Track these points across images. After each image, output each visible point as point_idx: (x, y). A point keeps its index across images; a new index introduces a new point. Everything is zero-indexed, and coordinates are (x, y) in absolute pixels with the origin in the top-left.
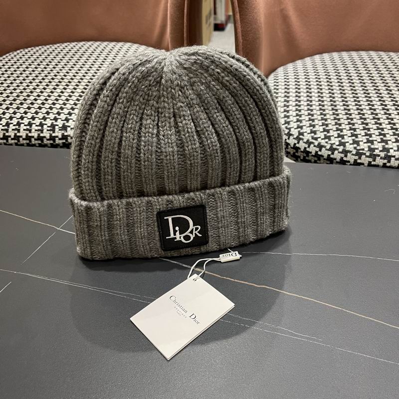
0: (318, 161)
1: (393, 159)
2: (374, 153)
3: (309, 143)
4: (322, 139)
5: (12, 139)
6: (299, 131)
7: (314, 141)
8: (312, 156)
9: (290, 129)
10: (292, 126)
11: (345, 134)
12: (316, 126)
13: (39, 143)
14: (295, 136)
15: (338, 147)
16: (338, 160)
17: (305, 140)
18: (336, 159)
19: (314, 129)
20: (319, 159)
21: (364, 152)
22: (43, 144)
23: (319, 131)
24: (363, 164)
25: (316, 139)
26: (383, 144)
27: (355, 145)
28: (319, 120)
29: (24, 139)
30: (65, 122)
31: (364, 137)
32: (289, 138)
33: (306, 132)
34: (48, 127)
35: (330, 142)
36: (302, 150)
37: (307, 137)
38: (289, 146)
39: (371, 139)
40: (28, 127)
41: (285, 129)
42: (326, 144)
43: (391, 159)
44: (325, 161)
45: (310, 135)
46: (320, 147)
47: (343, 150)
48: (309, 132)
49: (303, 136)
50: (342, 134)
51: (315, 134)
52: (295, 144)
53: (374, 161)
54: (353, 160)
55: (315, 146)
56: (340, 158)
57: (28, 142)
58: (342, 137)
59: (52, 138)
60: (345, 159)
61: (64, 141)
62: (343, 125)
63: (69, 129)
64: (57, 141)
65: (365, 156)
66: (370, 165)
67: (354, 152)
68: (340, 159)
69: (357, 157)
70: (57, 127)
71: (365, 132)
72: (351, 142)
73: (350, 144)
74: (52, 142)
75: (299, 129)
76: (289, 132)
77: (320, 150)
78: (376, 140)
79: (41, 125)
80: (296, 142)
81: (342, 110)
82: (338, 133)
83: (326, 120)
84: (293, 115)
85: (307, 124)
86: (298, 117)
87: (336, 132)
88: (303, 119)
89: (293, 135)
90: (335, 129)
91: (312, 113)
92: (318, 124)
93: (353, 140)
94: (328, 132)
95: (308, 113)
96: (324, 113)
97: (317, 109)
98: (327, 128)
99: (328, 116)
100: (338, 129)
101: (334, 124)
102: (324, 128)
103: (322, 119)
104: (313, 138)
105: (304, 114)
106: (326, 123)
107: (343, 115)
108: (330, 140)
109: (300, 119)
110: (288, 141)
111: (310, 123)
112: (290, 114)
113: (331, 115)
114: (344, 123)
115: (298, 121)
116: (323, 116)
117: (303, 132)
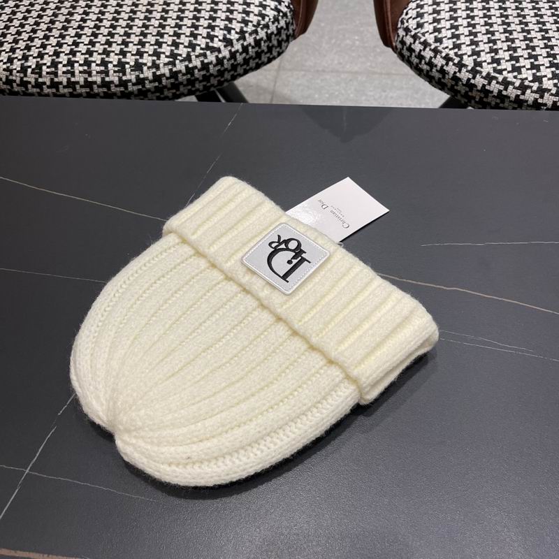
0: (501, 105)
3: (489, 78)
4: (509, 72)
5: (64, 87)
6: (475, 60)
7: (497, 75)
8: (494, 96)
9: (461, 56)
10: (464, 52)
11: (541, 63)
12: (500, 51)
13: (104, 92)
14: (469, 68)
15: (531, 84)
16: (530, 102)
17: (484, 74)
18: (527, 101)
19: (497, 57)
20: (503, 102)
22: (109, 92)
23: (504, 59)
25: (500, 72)
27: (556, 81)
28: (503, 42)
29: (81, 87)
30: (138, 57)
32: (460, 71)
33: (485, 61)
34: (114, 66)
35: (519, 77)
36: (479, 88)
37: (487, 69)
38: (460, 83)
40: (86, 68)
41: (455, 57)
42: (514, 80)
44: (511, 104)
45: (491, 66)
46: (506, 83)
47: (538, 88)
48: (489, 60)
49: (482, 67)
50: (536, 63)
51: (499, 64)
52: (469, 79)
54: (551, 103)
55: (498, 83)
56: (533, 99)
57: (88, 90)
58: (537, 68)
59: (123, 83)
60: (540, 101)
61: (140, 87)
62: (537, 49)
63: (145, 68)
64: (130, 88)
67: (554, 91)
68: (533, 102)
69: (557, 99)
70: (127, 66)
72: (550, 76)
73: (549, 79)
74: (122, 89)
75: (475, 57)
76: (459, 62)
77: (506, 89)
79: (104, 63)
80: (470, 76)
81: (534, 24)
82: (531, 63)
83: (513, 41)
84: (465, 34)
85: (486, 47)
86: (472, 37)
87: (528, 60)
88: (480, 39)
89: (465, 66)
90: (526, 56)
91: (491, 29)
92: (502, 49)
93: (552, 72)
94: (518, 61)
95: (487, 29)
96: (509, 29)
97: (498, 23)
98: (515, 55)
99: (515, 35)
100: (530, 56)
101: (525, 47)
102: (510, 55)
103: (508, 40)
104: (495, 70)
105: (480, 32)
106: (513, 45)
107: (536, 32)
108: (520, 73)
109: (476, 39)
110: (458, 75)
111: (490, 47)
112: (461, 33)
113: (519, 32)
114: (538, 46)
115: (473, 43)
116: (507, 35)
117: (481, 62)
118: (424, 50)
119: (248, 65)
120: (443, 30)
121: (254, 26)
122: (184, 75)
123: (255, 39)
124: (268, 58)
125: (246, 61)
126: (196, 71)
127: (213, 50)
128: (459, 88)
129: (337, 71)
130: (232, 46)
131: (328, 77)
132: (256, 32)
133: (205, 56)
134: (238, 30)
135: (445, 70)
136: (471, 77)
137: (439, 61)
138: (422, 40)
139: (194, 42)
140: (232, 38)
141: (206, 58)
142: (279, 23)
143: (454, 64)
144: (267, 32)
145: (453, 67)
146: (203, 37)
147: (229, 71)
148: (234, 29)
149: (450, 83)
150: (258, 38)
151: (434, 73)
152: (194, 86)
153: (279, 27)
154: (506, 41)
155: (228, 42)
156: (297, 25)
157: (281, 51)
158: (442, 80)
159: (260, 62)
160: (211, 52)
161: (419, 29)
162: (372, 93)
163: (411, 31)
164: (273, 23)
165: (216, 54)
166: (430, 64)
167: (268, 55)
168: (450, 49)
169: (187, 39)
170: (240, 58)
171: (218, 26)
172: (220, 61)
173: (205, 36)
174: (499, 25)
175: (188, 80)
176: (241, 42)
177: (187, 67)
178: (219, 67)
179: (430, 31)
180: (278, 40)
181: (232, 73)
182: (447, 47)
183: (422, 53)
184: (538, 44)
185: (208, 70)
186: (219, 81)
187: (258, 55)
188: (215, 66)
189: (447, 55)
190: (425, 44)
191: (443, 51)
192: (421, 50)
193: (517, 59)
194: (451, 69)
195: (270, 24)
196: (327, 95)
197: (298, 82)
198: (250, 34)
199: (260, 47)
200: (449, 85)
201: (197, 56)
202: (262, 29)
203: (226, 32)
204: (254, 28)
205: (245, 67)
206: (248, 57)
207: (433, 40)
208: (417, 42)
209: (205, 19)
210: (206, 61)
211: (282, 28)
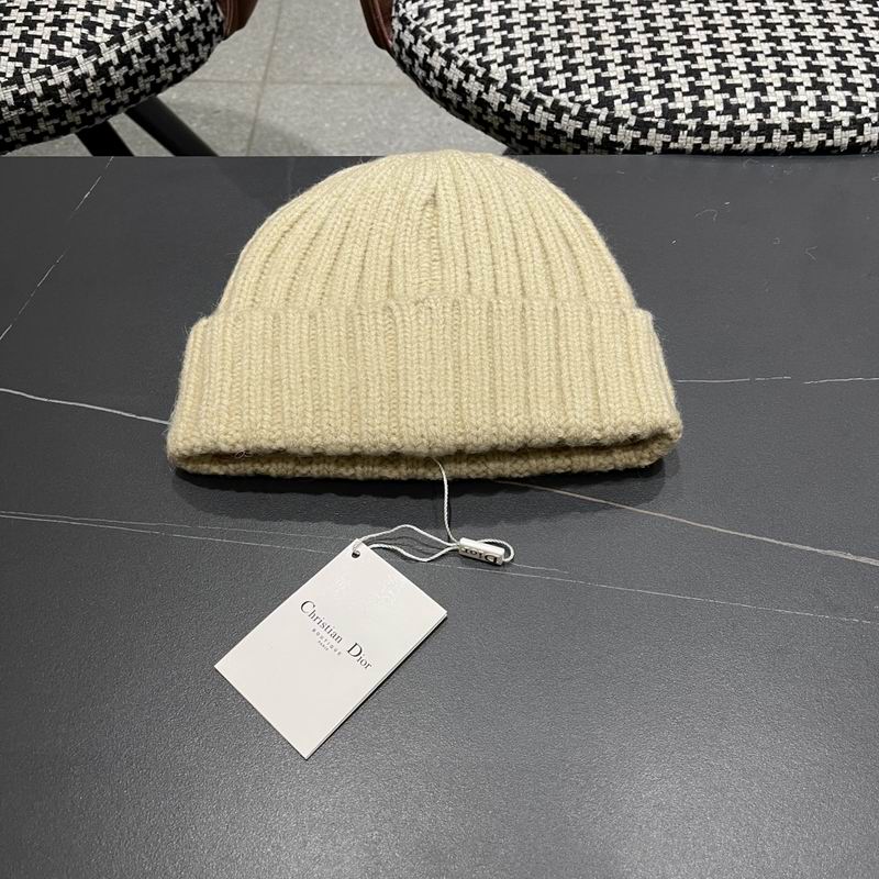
0: (555, 146)
1: (714, 134)
2: (676, 122)
3: (532, 101)
4: (561, 91)
6: (508, 71)
7: (543, 97)
8: (542, 132)
9: (487, 65)
10: (491, 58)
11: (612, 75)
12: (548, 56)
14: (501, 85)
15: (597, 111)
16: (598, 141)
17: (524, 95)
18: (593, 139)
19: (543, 65)
20: (557, 141)
21: (653, 120)
23: (554, 68)
24: (651, 149)
25: (548, 91)
26: (695, 98)
27: (635, 105)
28: (553, 39)
31: (653, 83)
32: (487, 90)
33: (525, 73)
35: (578, 99)
36: (519, 118)
37: (528, 86)
38: (490, 110)
39: (668, 86)
41: (477, 67)
42: (570, 105)
43: (710, 135)
44: (570, 144)
45: (534, 81)
46: (557, 110)
47: (608, 117)
48: (531, 72)
49: (520, 84)
50: (604, 75)
51: (546, 78)
52: (502, 104)
53: (675, 140)
54: (630, 141)
55: (545, 109)
56: (601, 135)
58: (606, 83)
60: (612, 138)
62: (607, 50)
65: (654, 130)
66: (666, 149)
67: (632, 122)
68: (602, 140)
69: (638, 134)
71: (656, 69)
72: (625, 96)
73: (624, 102)
75: (509, 66)
76: (485, 75)
77: (559, 119)
78: (679, 89)
81: (605, 7)
82: (596, 74)
83: (569, 38)
84: (495, 27)
85: (526, 49)
86: (505, 33)
87: (591, 71)
88: (517, 36)
89: (495, 82)
90: (589, 63)
91: (536, 18)
92: (550, 51)
93: (629, 89)
94: (575, 73)
95: (529, 19)
96: (564, 17)
97: (548, 7)
98: (573, 61)
99: (574, 27)
100: (596, 64)
101: (588, 48)
102: (564, 62)
103: (561, 35)
104: (540, 88)
105: (519, 24)
106: (570, 45)
107: (607, 21)
108: (579, 92)
109: (511, 36)
110: (484, 96)
111: (533, 49)
112: (488, 25)
113: (579, 23)
114: (609, 46)
115: (506, 42)
116: (561, 27)
117: (519, 75)
118: (431, 54)
119: (136, 87)
120: (459, 20)
121: (138, 18)
122: (11, 108)
123: (142, 40)
124: (174, 73)
125: (130, 81)
126: (35, 101)
127: (63, 62)
128: (488, 118)
129: (361, 83)
130: (99, 55)
131: (346, 93)
132: (143, 29)
133: (49, 74)
134: (109, 27)
135: (464, 89)
136: (504, 101)
137: (455, 74)
138: (427, 38)
139: (28, 50)
140: (98, 40)
141: (52, 78)
142: (186, 12)
143: (477, 79)
144: (163, 29)
145: (476, 83)
146: (44, 42)
147: (100, 99)
148: (101, 25)
149: (476, 110)
150: (147, 38)
151: (450, 94)
152: (35, 127)
153: (186, 18)
154: (559, 38)
155: (91, 48)
156: (225, 13)
157: (197, 60)
158: (463, 105)
159: (158, 81)
160: (59, 68)
161: (423, 19)
162: (417, 119)
163: (409, 24)
164: (174, 12)
165: (70, 69)
166: (442, 78)
167: (173, 68)
168: (471, 54)
169: (15, 45)
170: (117, 76)
171: (72, 21)
172: (78, 83)
173: (48, 38)
174: (548, 11)
175: (22, 117)
176: (116, 46)
177: (15, 94)
178: (78, 93)
179: (440, 23)
180: (188, 41)
181: (107, 101)
182: (465, 50)
183: (429, 60)
184: (608, 43)
185: (57, 99)
186: (83, 116)
187: (153, 68)
188: (68, 91)
189: (466, 63)
190: (432, 44)
191: (460, 56)
192: (426, 56)
193: (574, 69)
194: (473, 86)
195: (169, 13)
196: (344, 124)
197: (298, 103)
198: (132, 33)
199: (153, 54)
200: (474, 113)
201: (33, 76)
202: (153, 23)
203: (85, 31)
204: (137, 23)
205: (130, 90)
206: (132, 73)
207: (444, 38)
208: (420, 41)
209: (50, 10)
210: (51, 83)
211: (193, 19)
